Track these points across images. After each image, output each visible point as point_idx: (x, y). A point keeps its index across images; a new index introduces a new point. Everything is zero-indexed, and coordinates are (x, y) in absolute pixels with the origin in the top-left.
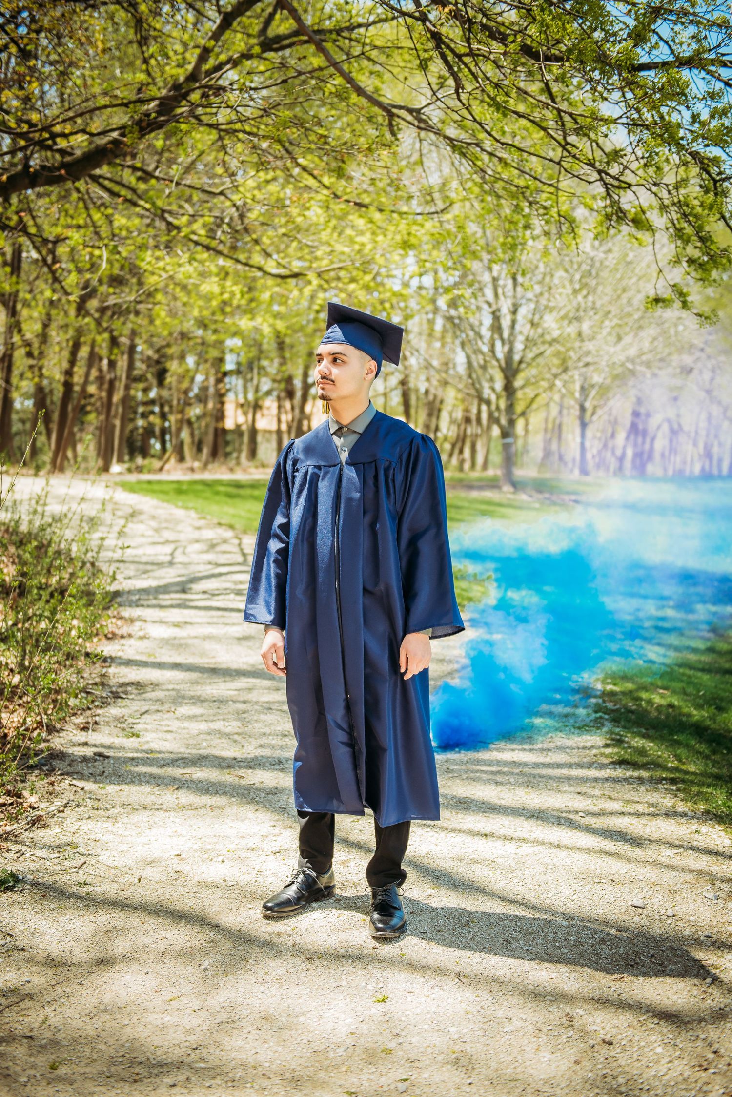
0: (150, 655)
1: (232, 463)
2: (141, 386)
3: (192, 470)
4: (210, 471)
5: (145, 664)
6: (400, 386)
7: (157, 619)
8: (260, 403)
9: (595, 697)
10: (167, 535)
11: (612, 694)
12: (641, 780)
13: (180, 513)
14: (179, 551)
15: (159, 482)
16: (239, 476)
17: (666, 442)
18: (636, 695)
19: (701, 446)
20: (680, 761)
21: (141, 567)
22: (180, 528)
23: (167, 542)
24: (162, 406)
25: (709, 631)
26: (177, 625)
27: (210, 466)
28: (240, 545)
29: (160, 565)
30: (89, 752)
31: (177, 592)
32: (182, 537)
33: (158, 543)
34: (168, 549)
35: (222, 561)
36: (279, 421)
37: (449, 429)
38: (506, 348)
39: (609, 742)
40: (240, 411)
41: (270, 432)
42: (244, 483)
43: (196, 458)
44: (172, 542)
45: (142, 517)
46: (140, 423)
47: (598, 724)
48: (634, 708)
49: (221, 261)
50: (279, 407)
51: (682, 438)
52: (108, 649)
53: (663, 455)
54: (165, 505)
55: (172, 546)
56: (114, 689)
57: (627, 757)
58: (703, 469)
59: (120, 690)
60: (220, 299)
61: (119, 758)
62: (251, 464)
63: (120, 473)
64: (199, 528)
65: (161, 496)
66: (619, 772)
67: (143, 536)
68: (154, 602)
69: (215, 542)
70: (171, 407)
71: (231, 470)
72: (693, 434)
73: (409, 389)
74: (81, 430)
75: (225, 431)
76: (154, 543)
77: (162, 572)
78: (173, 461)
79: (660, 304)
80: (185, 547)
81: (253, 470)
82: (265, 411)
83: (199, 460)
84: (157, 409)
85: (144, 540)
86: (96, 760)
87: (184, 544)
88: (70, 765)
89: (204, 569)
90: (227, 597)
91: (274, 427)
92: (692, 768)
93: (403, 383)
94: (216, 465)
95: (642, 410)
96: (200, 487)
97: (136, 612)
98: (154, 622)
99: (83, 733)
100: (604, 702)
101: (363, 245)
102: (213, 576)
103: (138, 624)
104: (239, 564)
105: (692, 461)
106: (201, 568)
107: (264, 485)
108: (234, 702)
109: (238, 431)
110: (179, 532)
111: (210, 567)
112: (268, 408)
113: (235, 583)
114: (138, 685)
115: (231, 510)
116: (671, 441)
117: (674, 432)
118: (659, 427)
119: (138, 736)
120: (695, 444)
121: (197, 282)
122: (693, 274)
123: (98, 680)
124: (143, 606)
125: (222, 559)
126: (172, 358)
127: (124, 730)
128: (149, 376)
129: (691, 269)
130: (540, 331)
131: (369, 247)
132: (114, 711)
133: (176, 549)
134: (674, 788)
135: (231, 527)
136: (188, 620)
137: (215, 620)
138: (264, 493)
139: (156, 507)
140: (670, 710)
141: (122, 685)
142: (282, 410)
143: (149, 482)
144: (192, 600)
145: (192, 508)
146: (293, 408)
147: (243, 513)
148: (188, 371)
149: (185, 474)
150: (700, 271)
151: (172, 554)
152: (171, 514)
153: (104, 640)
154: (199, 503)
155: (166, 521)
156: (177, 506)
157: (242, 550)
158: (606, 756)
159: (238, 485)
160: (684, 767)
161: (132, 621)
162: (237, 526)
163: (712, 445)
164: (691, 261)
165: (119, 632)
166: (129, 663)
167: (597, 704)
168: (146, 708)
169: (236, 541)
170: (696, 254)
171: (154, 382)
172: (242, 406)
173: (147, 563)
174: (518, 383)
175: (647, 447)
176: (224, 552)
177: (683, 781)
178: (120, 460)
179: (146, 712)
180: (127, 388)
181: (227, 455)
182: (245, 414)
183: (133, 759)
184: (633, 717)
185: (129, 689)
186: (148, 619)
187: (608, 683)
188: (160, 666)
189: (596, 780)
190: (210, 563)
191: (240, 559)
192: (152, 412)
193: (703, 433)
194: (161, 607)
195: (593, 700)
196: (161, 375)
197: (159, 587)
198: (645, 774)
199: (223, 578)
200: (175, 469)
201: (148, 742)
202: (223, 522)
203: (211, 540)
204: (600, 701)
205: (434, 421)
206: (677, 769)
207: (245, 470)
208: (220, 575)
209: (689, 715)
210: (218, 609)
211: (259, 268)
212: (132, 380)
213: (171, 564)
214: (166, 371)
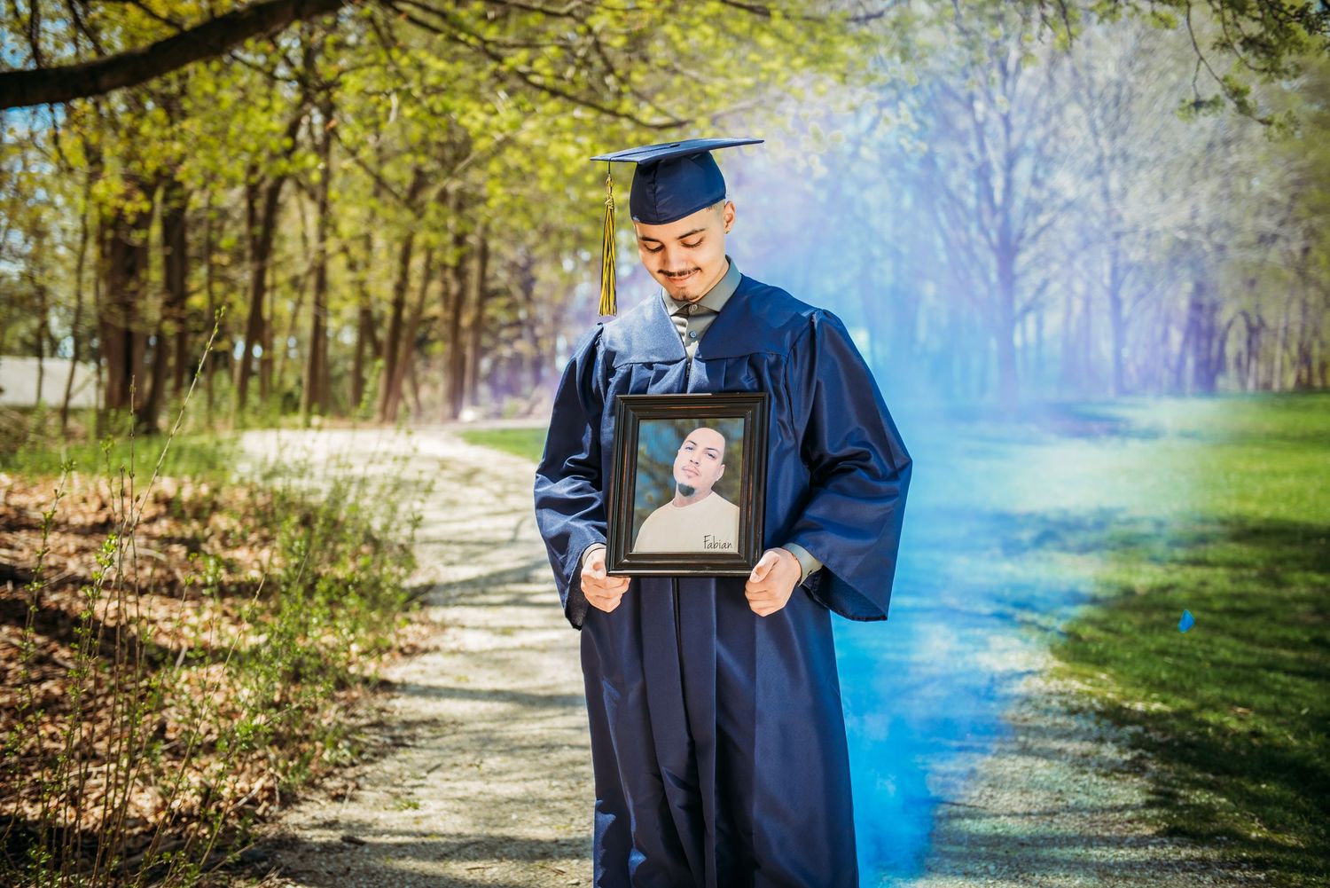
0: (459, 679)
2: (503, 301)
5: (450, 693)
7: (481, 623)
9: (1132, 723)
11: (1160, 716)
12: (1205, 865)
17: (1243, 346)
18: (1197, 717)
19: (1294, 349)
20: (1271, 827)
21: (469, 548)
23: (515, 511)
24: (532, 328)
25: (1314, 614)
26: (506, 631)
29: (495, 545)
30: (334, 836)
31: (515, 582)
33: (500, 513)
34: (513, 521)
39: (1152, 797)
44: (519, 511)
45: (481, 478)
46: (506, 352)
47: (1136, 768)
48: (1195, 738)
49: (578, 113)
51: (1264, 338)
52: (397, 671)
53: (1238, 363)
54: (517, 460)
55: (518, 518)
56: (397, 733)
57: (1182, 823)
58: (1299, 380)
59: (406, 733)
61: (380, 845)
63: (472, 421)
65: (515, 448)
66: (1170, 852)
67: (481, 504)
68: (481, 598)
70: (543, 327)
72: (1281, 333)
74: (428, 366)
76: (493, 514)
77: (497, 554)
78: (546, 401)
79: (1203, 111)
84: (526, 332)
85: (478, 509)
86: (342, 849)
88: (301, 858)
92: (1291, 840)
95: (1206, 300)
97: (451, 613)
98: (477, 628)
99: (337, 805)
100: (1146, 730)
103: (451, 631)
105: (1282, 369)
108: (572, 747)
114: (433, 723)
116: (1249, 343)
117: (1254, 330)
118: (1230, 324)
119: (416, 807)
120: (1286, 346)
121: (545, 143)
122: (1253, 61)
123: (374, 718)
124: (463, 604)
126: (540, 260)
127: (397, 797)
128: (514, 287)
129: (1248, 55)
130: (1045, 193)
132: (388, 766)
133: (521, 522)
134: (1262, 876)
136: (525, 623)
139: (502, 463)
140: (1255, 741)
141: (407, 725)
143: (504, 431)
148: (565, 277)
150: (1263, 56)
151: (516, 529)
152: (522, 472)
153: (399, 658)
155: (516, 482)
158: (1148, 822)
160: (1277, 838)
161: (444, 626)
163: (1310, 346)
164: (1249, 42)
165: (422, 645)
166: (427, 692)
167: (1134, 735)
168: (437, 761)
170: (1253, 29)
171: (520, 296)
173: (478, 543)
174: (1019, 266)
175: (1215, 352)
177: (1277, 865)
178: (474, 403)
179: (438, 767)
180: (481, 305)
183: (399, 845)
184: (1194, 754)
185: (419, 731)
186: (467, 623)
187: (1154, 700)
188: (473, 695)
189: (1131, 865)
192: (520, 336)
193: (1296, 329)
194: (490, 605)
195: (1130, 729)
196: (528, 285)
197: (491, 576)
198: (1213, 854)
201: (428, 817)
204: (1140, 729)
206: (1265, 844)
209: (1286, 748)
211: (629, 117)
212: (486, 295)
213: (513, 541)
214: (532, 280)
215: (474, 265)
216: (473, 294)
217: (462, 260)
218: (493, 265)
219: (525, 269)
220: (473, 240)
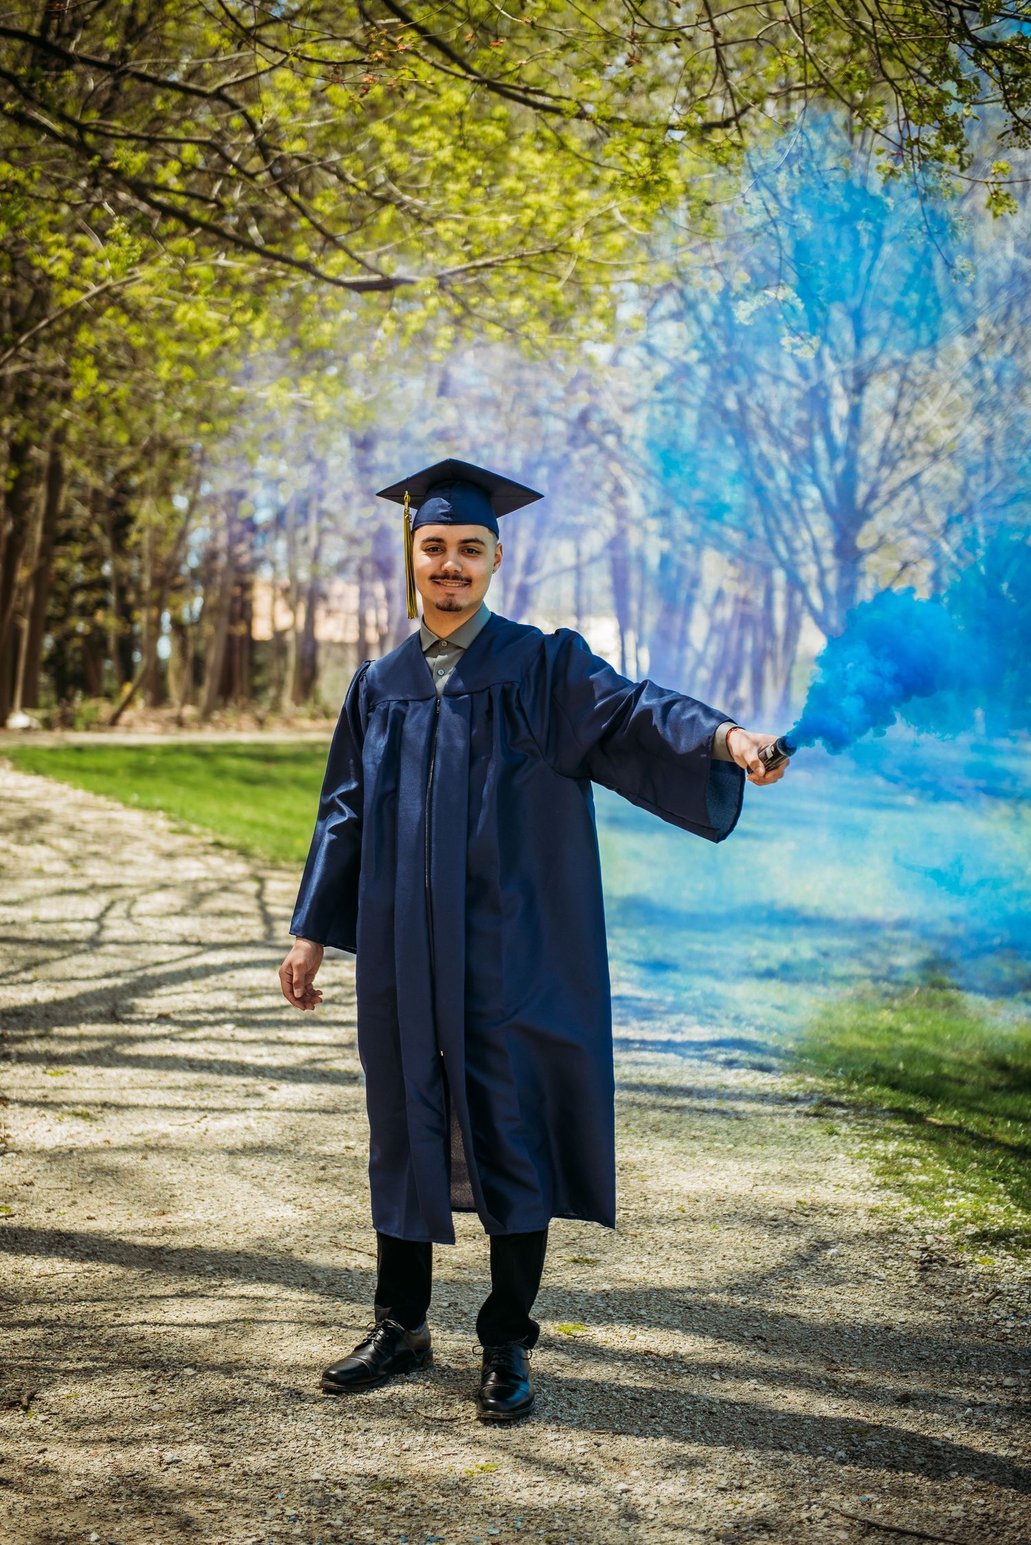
1: (263, 709)
2: (78, 550)
3: (180, 722)
4: (216, 725)
6: (608, 552)
7: (35, 1095)
8: (325, 586)
10: (97, 872)
13: (132, 820)
14: (119, 910)
15: (101, 749)
16: (278, 736)
21: (22, 951)
22: (126, 855)
23: (94, 889)
24: (122, 592)
27: (216, 716)
28: (259, 895)
29: (68, 946)
31: (96, 1018)
32: (129, 876)
33: (73, 892)
34: (91, 906)
35: (215, 937)
36: (362, 623)
37: (708, 641)
38: (840, 466)
40: (281, 605)
41: (343, 645)
42: (281, 751)
43: (190, 698)
44: (106, 888)
45: (44, 830)
46: (81, 626)
50: (363, 595)
54: (101, 800)
55: (103, 899)
60: (217, 339)
62: (303, 710)
63: (27, 730)
64: (170, 856)
65: (95, 779)
67: (40, 873)
68: (38, 1046)
69: (202, 887)
70: (139, 593)
71: (261, 723)
73: (626, 559)
75: (251, 644)
76: (63, 892)
77: (70, 966)
78: (140, 703)
80: (134, 901)
81: (306, 723)
82: (334, 603)
83: (195, 702)
84: (112, 598)
85: (40, 884)
87: (130, 892)
89: (171, 957)
90: (214, 1032)
91: (352, 636)
93: (616, 543)
94: (230, 714)
96: (186, 760)
98: (25, 1104)
101: (541, 211)
102: (189, 975)
104: (252, 944)
106: (163, 953)
107: (321, 756)
109: (279, 640)
110: (123, 864)
111: (185, 950)
112: (340, 597)
113: (241, 992)
115: (247, 812)
125: (214, 931)
126: (141, 491)
128: (96, 530)
130: (910, 432)
131: (556, 218)
133: (110, 906)
135: (244, 853)
136: (113, 1096)
137: (178, 1099)
138: (318, 771)
139: (82, 806)
142: (368, 600)
143: (79, 749)
144: (132, 1040)
145: (160, 808)
146: (389, 596)
147: (273, 819)
148: (173, 516)
149: (165, 731)
151: (99, 919)
152: (111, 821)
154: (178, 796)
155: (98, 837)
156: (126, 804)
157: (263, 906)
159: (268, 755)
162: (257, 850)
169: (253, 887)
171: (106, 543)
172: (286, 592)
173: (38, 942)
174: (865, 539)
176: (221, 914)
178: (30, 703)
180: (46, 553)
181: (255, 692)
182: (292, 607)
190: (185, 942)
191: (256, 930)
192: (103, 604)
194: (52, 1060)
196: (120, 525)
197: (56, 1003)
199: (212, 980)
200: (143, 719)
202: (225, 839)
203: (196, 881)
205: (678, 621)
207: (288, 723)
208: (207, 971)
210: (192, 1065)
211: (306, 267)
212: (57, 538)
213: (94, 943)
214: (129, 519)
215: (40, 492)
216: (37, 533)
217: (20, 484)
218: (66, 493)
219: (115, 504)
220: (39, 455)
